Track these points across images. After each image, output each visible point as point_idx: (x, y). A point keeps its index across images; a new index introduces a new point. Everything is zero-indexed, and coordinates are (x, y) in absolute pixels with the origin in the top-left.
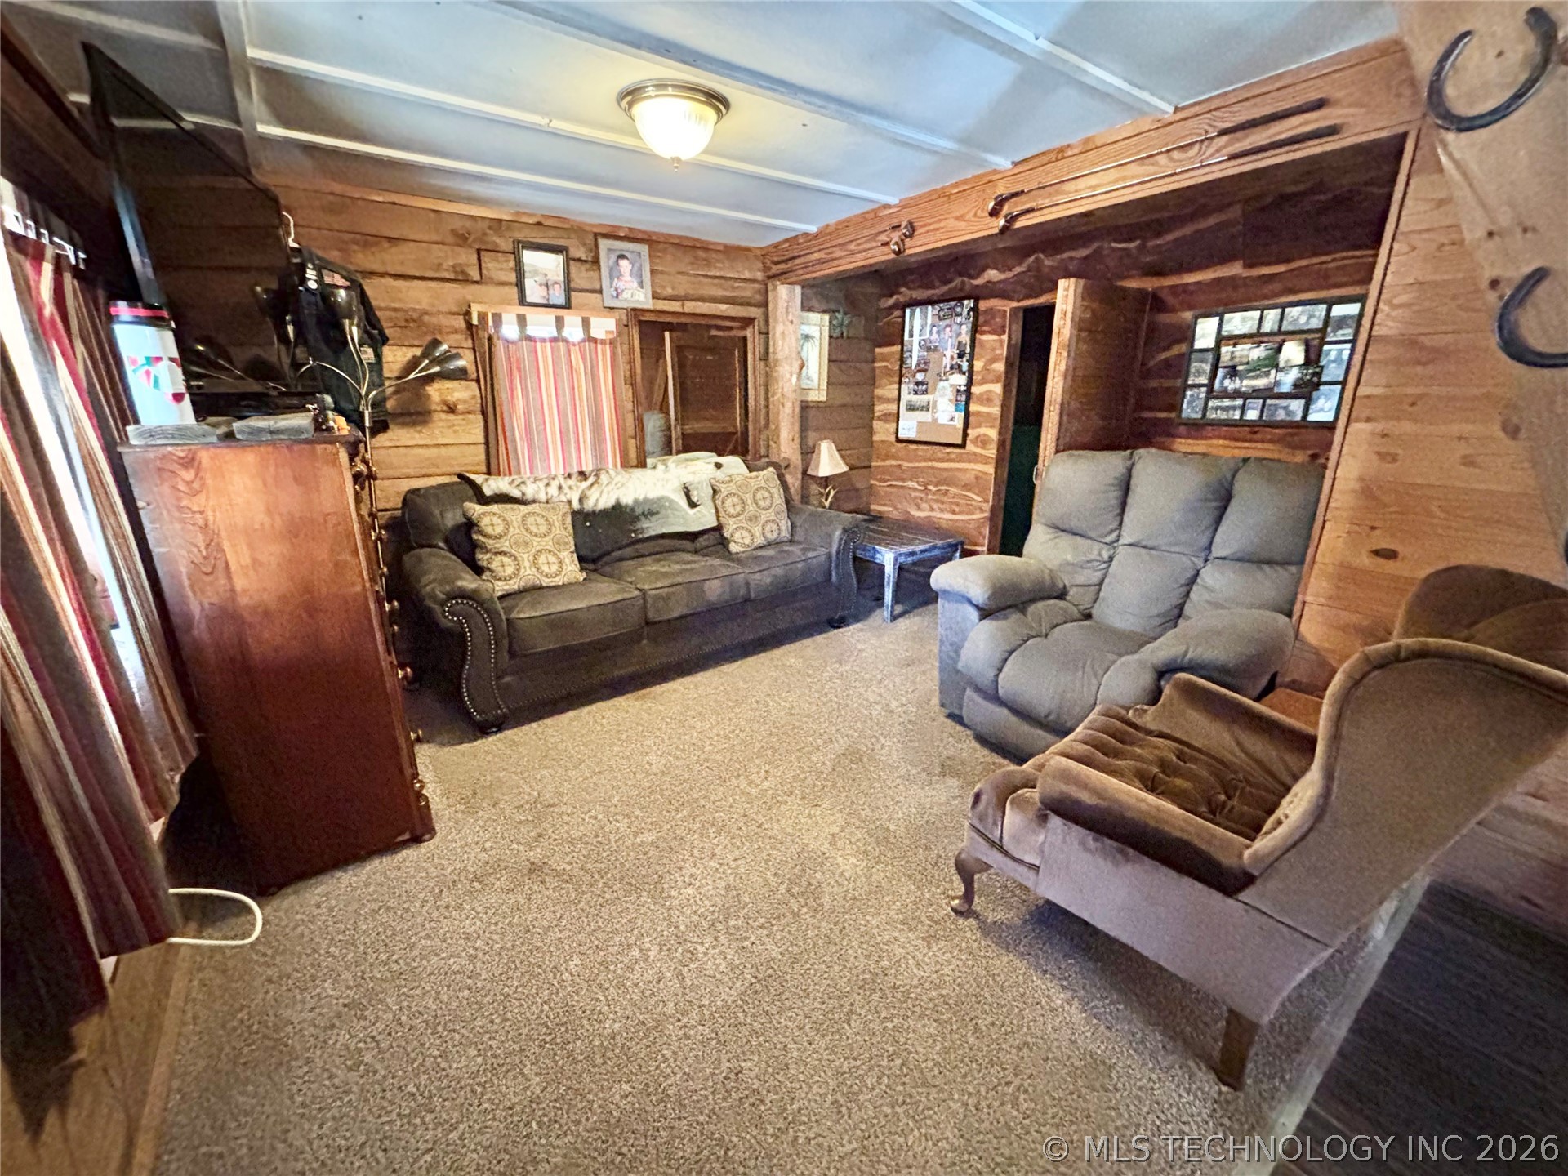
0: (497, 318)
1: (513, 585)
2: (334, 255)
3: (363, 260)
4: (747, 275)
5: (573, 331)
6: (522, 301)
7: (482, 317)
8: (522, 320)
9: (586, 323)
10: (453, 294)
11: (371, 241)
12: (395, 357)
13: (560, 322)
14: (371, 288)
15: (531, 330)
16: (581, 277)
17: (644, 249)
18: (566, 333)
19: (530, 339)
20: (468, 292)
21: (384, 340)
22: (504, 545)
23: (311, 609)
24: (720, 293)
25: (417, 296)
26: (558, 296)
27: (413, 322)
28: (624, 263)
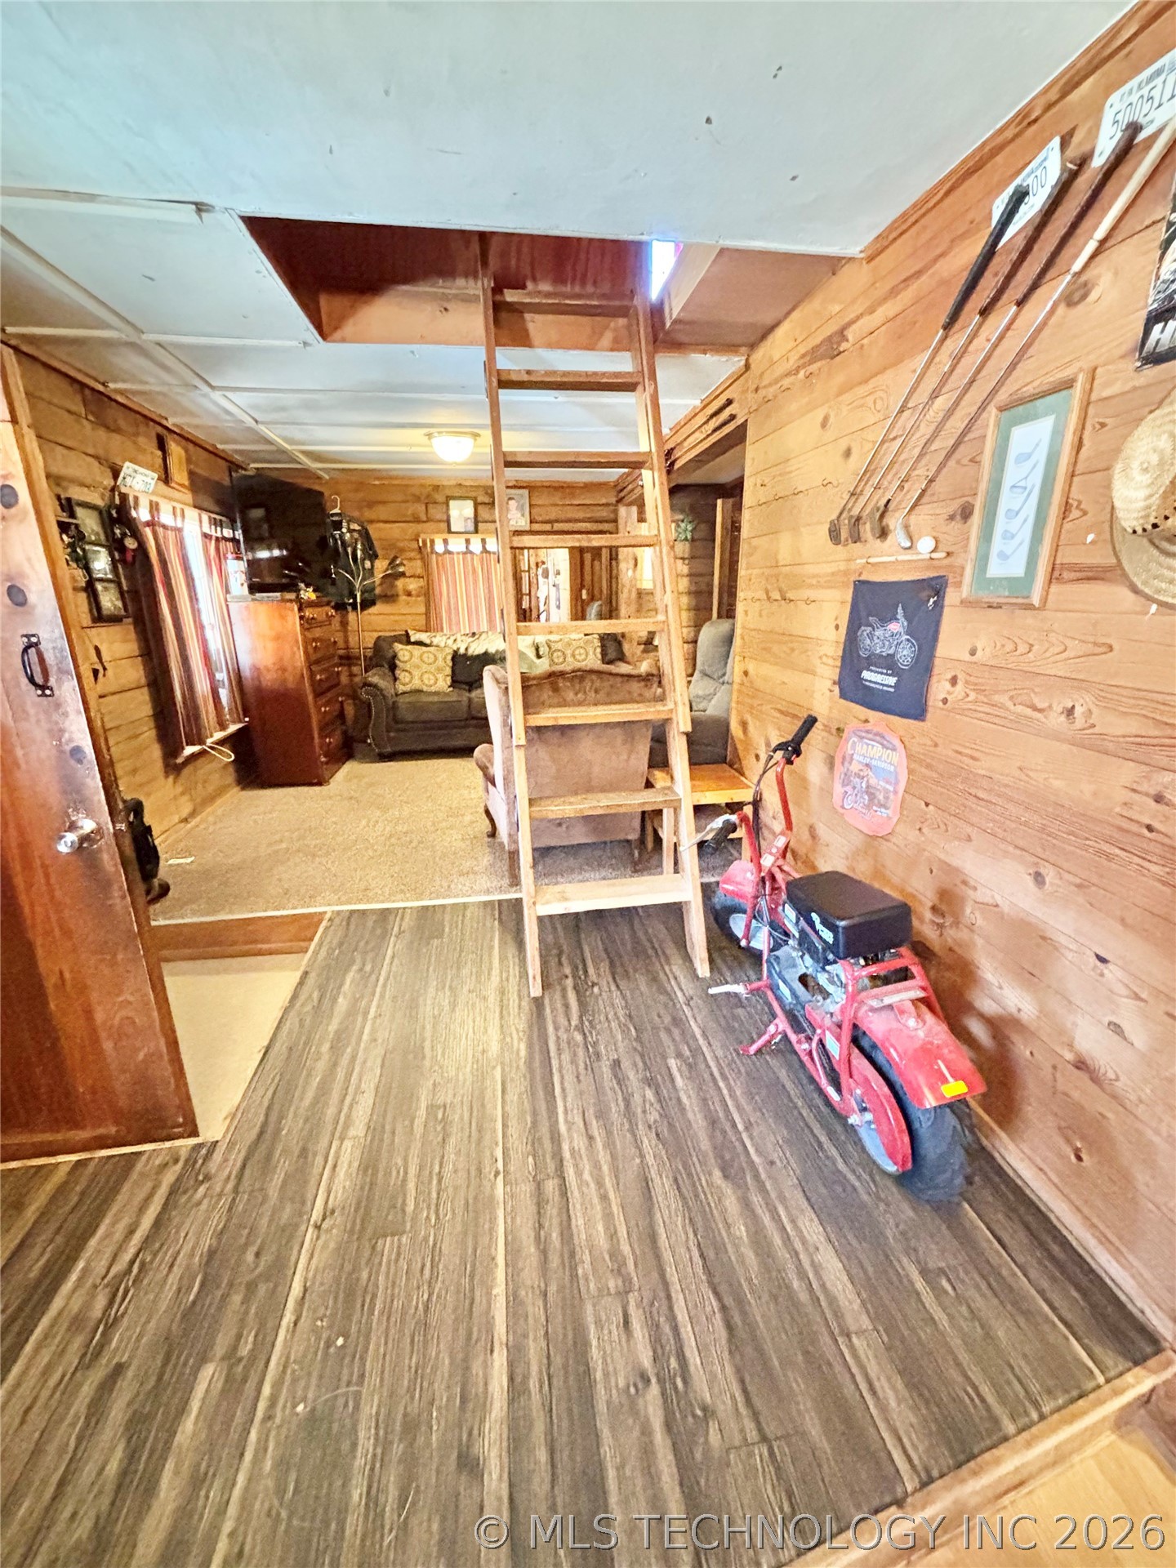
0: (432, 542)
1: (407, 688)
2: (356, 514)
3: (368, 514)
4: (604, 501)
5: (476, 546)
6: (449, 531)
7: (424, 542)
8: (445, 542)
9: (483, 541)
10: (412, 528)
11: (371, 505)
12: (381, 566)
13: (468, 541)
14: (372, 529)
15: (451, 548)
16: (484, 513)
17: (526, 492)
18: (471, 548)
19: (450, 553)
20: (420, 527)
21: (376, 556)
22: (408, 667)
23: (284, 670)
24: (581, 515)
25: (395, 531)
26: (471, 527)
27: (391, 545)
28: (512, 503)
